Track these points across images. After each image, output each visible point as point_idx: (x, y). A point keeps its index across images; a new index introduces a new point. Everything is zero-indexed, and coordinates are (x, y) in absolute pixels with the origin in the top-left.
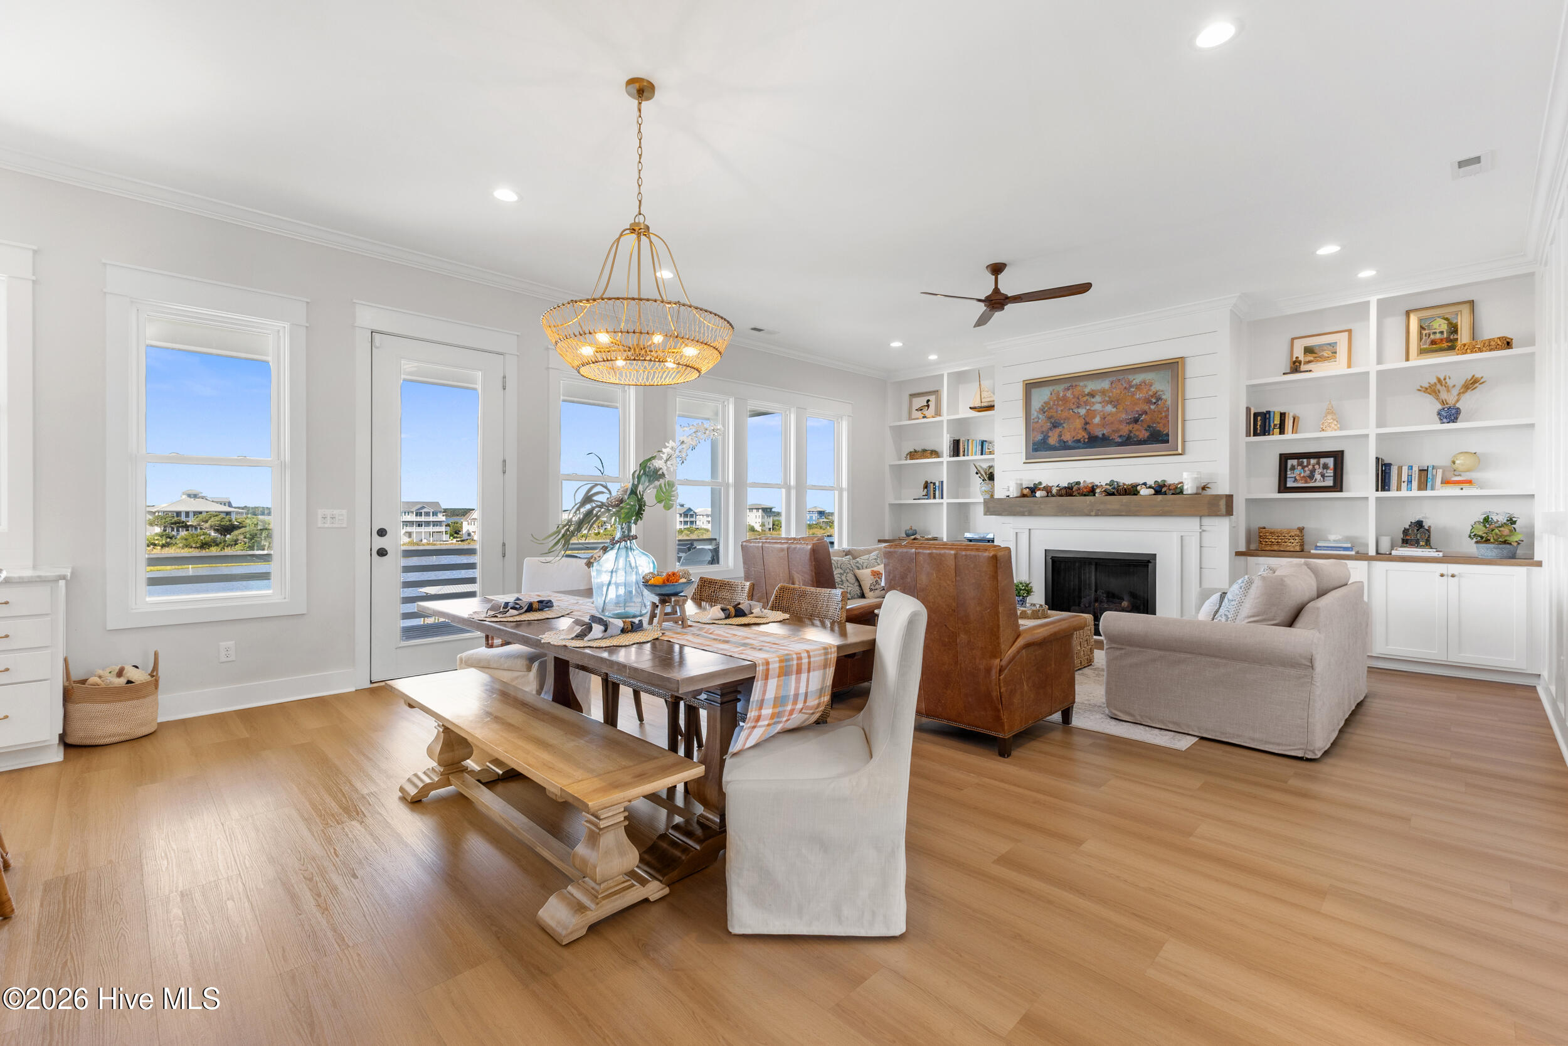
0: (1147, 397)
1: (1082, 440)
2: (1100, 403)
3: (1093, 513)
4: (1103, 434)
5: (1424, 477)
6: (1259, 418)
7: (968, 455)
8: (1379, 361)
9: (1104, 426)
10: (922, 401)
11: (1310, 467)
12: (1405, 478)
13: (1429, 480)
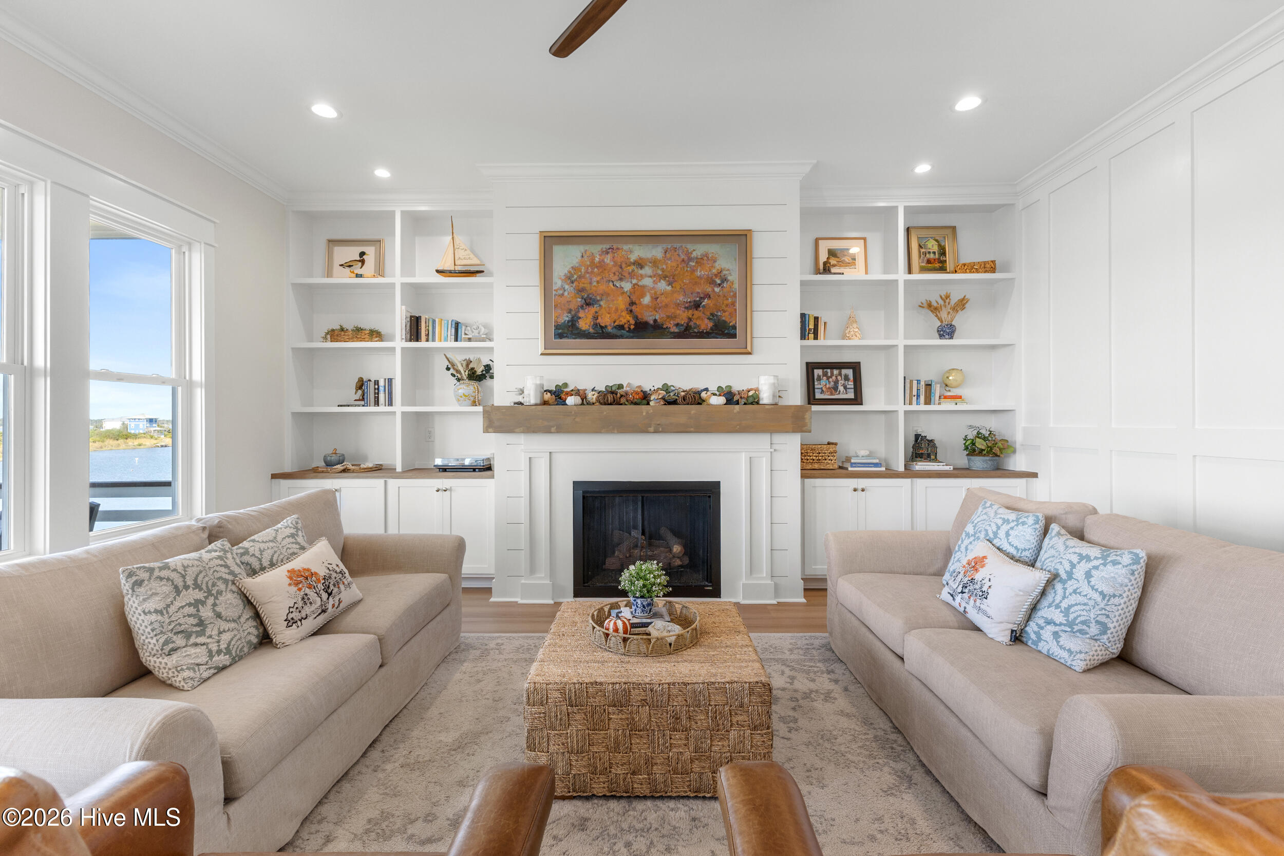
0: (710, 276)
1: (626, 326)
2: (651, 277)
3: (651, 429)
4: (655, 321)
5: (928, 392)
7: (434, 340)
9: (655, 309)
11: (834, 378)
13: (932, 394)
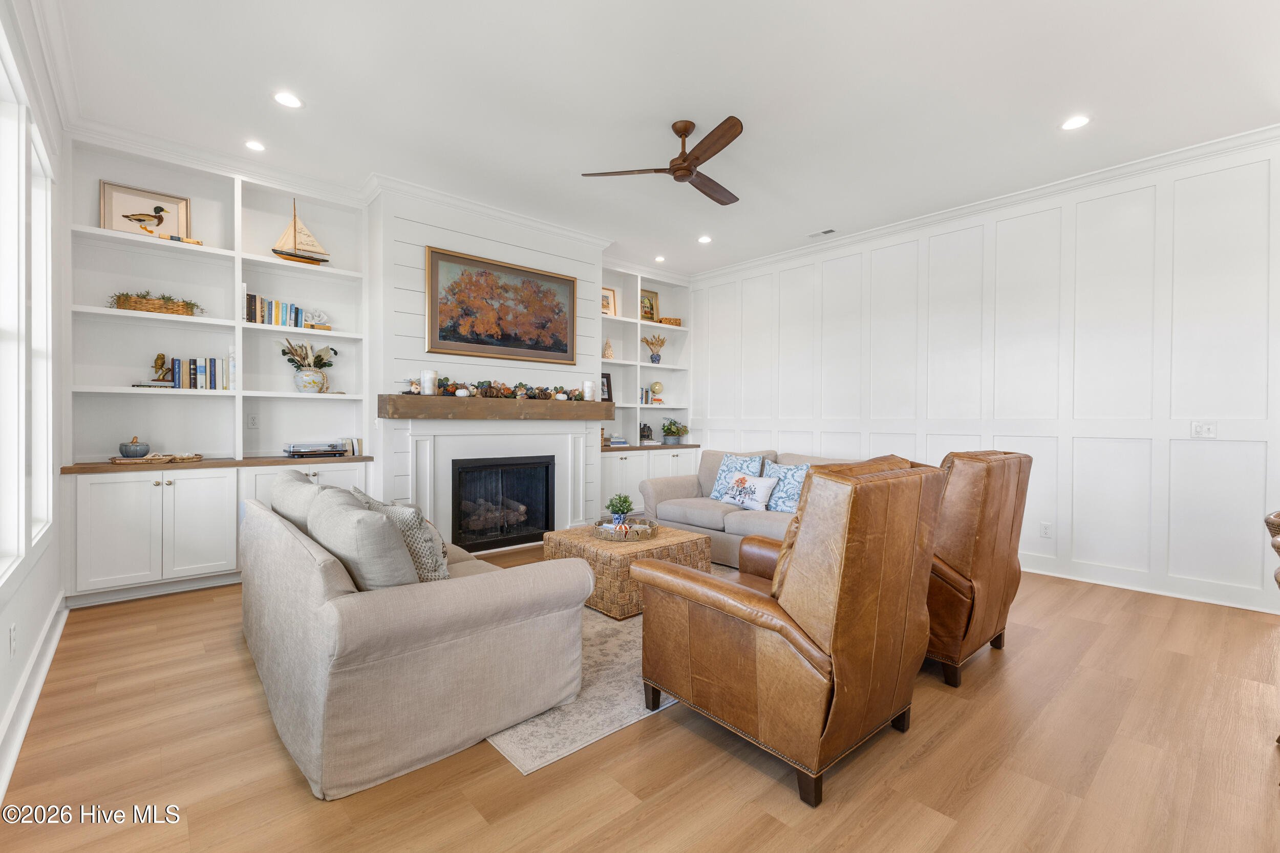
0: (552, 306)
1: (495, 336)
4: (516, 334)
5: (647, 396)
7: (270, 323)
10: (147, 206)
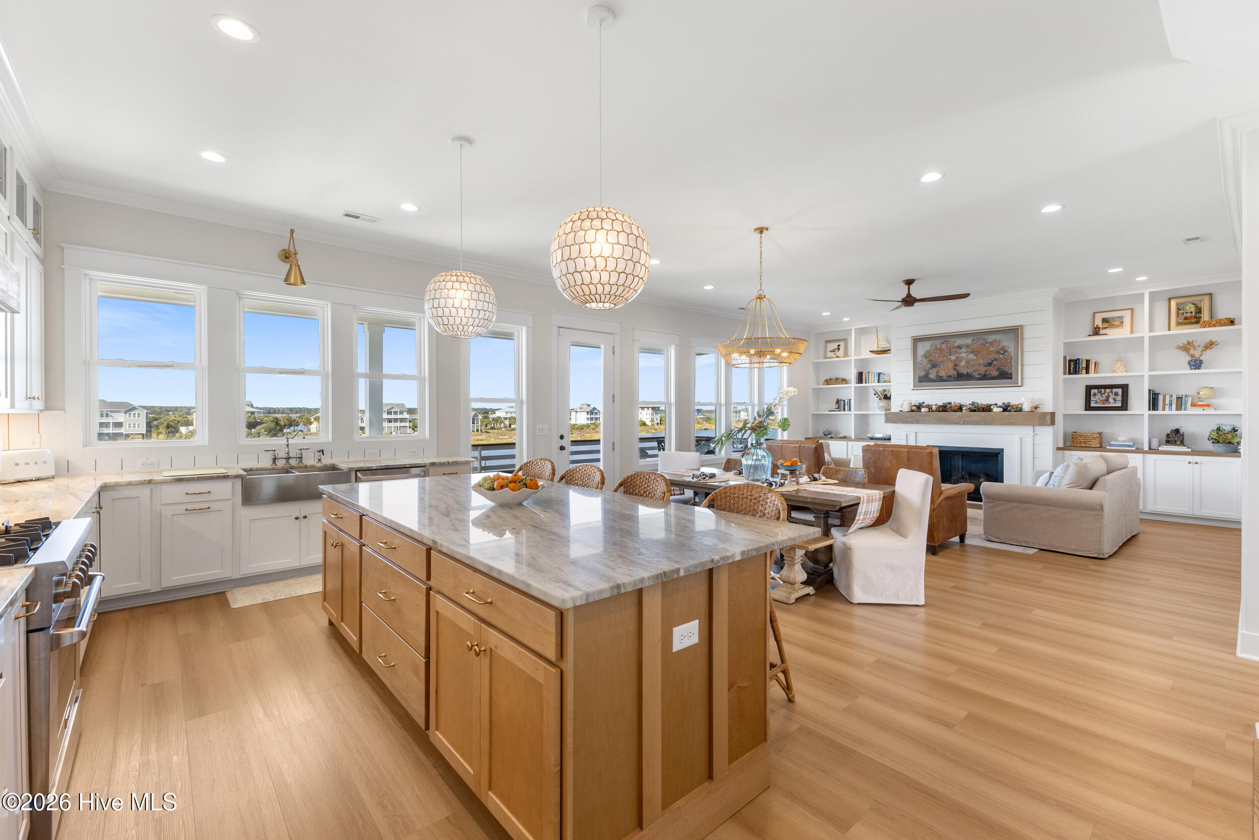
0: (998, 350)
1: (953, 376)
2: (965, 353)
3: (961, 423)
4: (967, 373)
5: (1180, 402)
6: (1072, 363)
7: (868, 383)
8: (1151, 330)
9: (968, 367)
10: (835, 346)
11: (1106, 394)
12: (1167, 402)
13: (1183, 404)
